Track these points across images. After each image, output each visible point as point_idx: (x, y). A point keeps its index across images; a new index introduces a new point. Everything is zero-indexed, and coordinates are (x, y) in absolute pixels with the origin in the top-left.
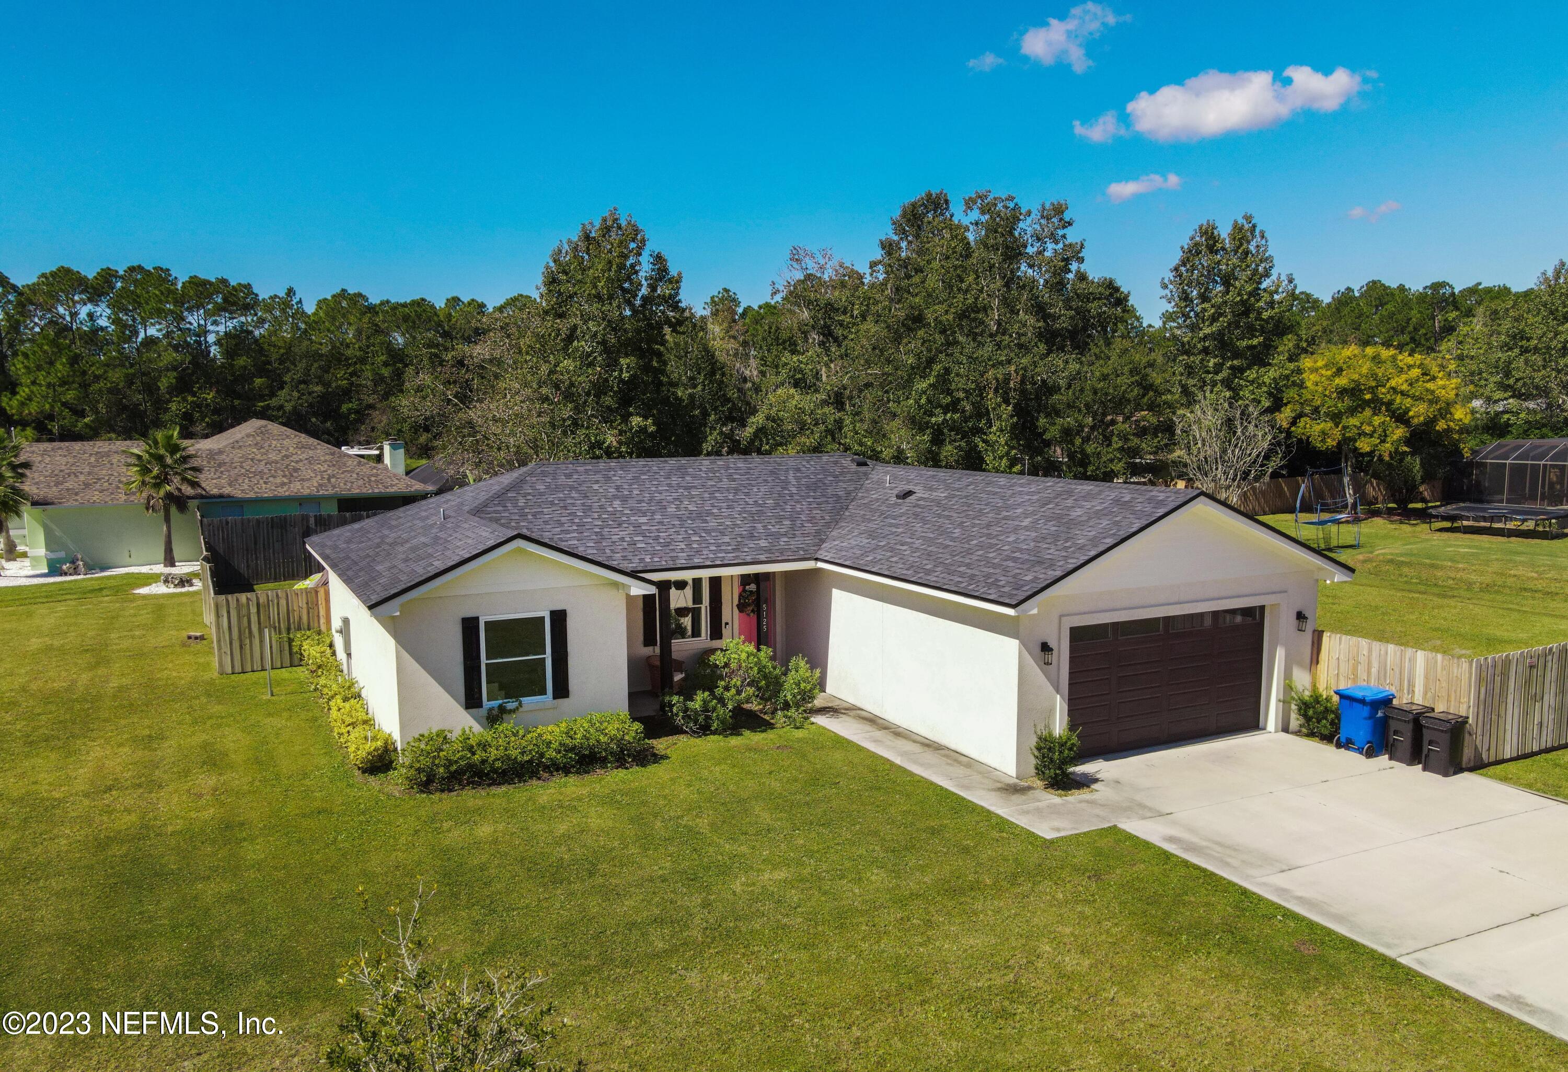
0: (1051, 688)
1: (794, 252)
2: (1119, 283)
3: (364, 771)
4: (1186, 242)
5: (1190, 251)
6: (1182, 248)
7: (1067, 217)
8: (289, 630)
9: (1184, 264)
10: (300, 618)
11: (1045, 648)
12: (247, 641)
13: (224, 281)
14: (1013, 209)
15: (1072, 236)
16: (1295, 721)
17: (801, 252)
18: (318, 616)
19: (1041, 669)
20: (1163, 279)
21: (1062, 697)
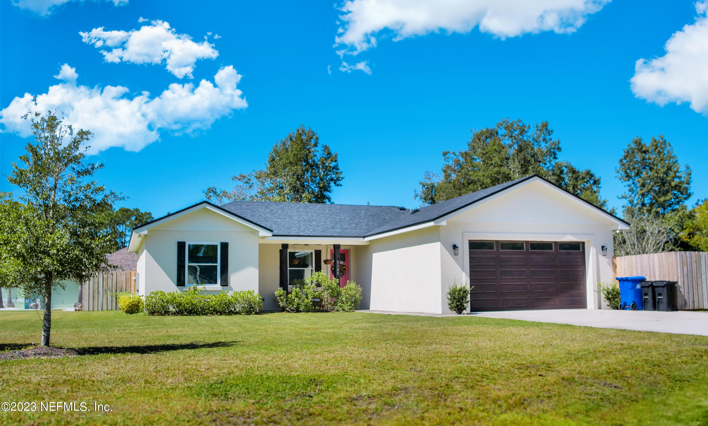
0: (460, 269)
1: (427, 174)
2: (593, 172)
3: (127, 312)
4: (626, 148)
5: (628, 152)
6: (624, 150)
7: (549, 128)
8: (116, 291)
9: (625, 157)
10: (122, 286)
11: (455, 247)
12: (96, 296)
13: (137, 210)
14: (522, 126)
15: (554, 137)
16: (605, 303)
17: (431, 174)
18: (131, 286)
19: (454, 258)
20: (616, 168)
21: (466, 273)
